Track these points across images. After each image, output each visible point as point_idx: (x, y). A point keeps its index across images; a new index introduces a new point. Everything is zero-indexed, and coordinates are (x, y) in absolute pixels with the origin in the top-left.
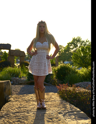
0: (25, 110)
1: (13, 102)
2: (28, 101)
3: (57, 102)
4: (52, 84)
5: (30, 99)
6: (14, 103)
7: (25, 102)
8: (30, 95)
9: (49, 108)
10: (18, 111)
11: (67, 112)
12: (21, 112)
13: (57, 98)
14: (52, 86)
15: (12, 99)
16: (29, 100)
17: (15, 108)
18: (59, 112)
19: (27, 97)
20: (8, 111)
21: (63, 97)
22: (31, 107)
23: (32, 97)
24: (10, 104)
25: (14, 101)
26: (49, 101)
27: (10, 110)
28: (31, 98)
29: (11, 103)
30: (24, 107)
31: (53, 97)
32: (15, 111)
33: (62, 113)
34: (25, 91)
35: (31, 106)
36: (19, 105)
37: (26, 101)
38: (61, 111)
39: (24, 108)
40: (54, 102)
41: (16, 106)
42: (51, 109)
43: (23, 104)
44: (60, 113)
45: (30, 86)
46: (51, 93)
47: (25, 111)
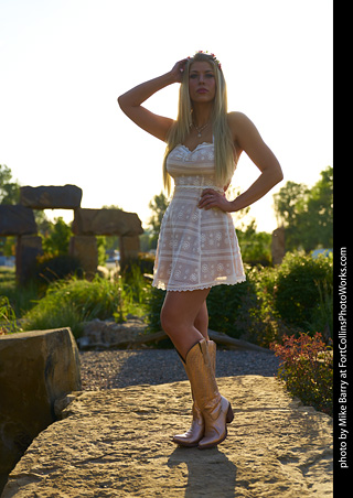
0: (133, 448)
1: (82, 416)
2: (146, 412)
3: (274, 411)
4: (256, 343)
5: (155, 404)
6: (86, 421)
7: (132, 417)
8: (155, 388)
9: (237, 438)
10: (101, 452)
11: (320, 452)
12: (113, 458)
13: (275, 395)
14: (258, 351)
15: (79, 404)
16: (153, 410)
17: (86, 440)
18: (280, 453)
19: (142, 398)
20: (57, 454)
21: (301, 394)
22: (160, 435)
23: (164, 398)
24: (68, 426)
25: (87, 415)
26: (241, 410)
27: (67, 449)
28: (163, 402)
29: (73, 422)
30: (126, 436)
31: (259, 391)
32: (85, 453)
33: (296, 460)
34: (138, 375)
35: (157, 431)
36: (108, 430)
37: (139, 412)
38: (294, 450)
39: (127, 440)
40: (264, 414)
41: (94, 432)
42: (248, 441)
43: (125, 426)
44: (285, 459)
45: (160, 354)
46: (249, 379)
47: (130, 455)
